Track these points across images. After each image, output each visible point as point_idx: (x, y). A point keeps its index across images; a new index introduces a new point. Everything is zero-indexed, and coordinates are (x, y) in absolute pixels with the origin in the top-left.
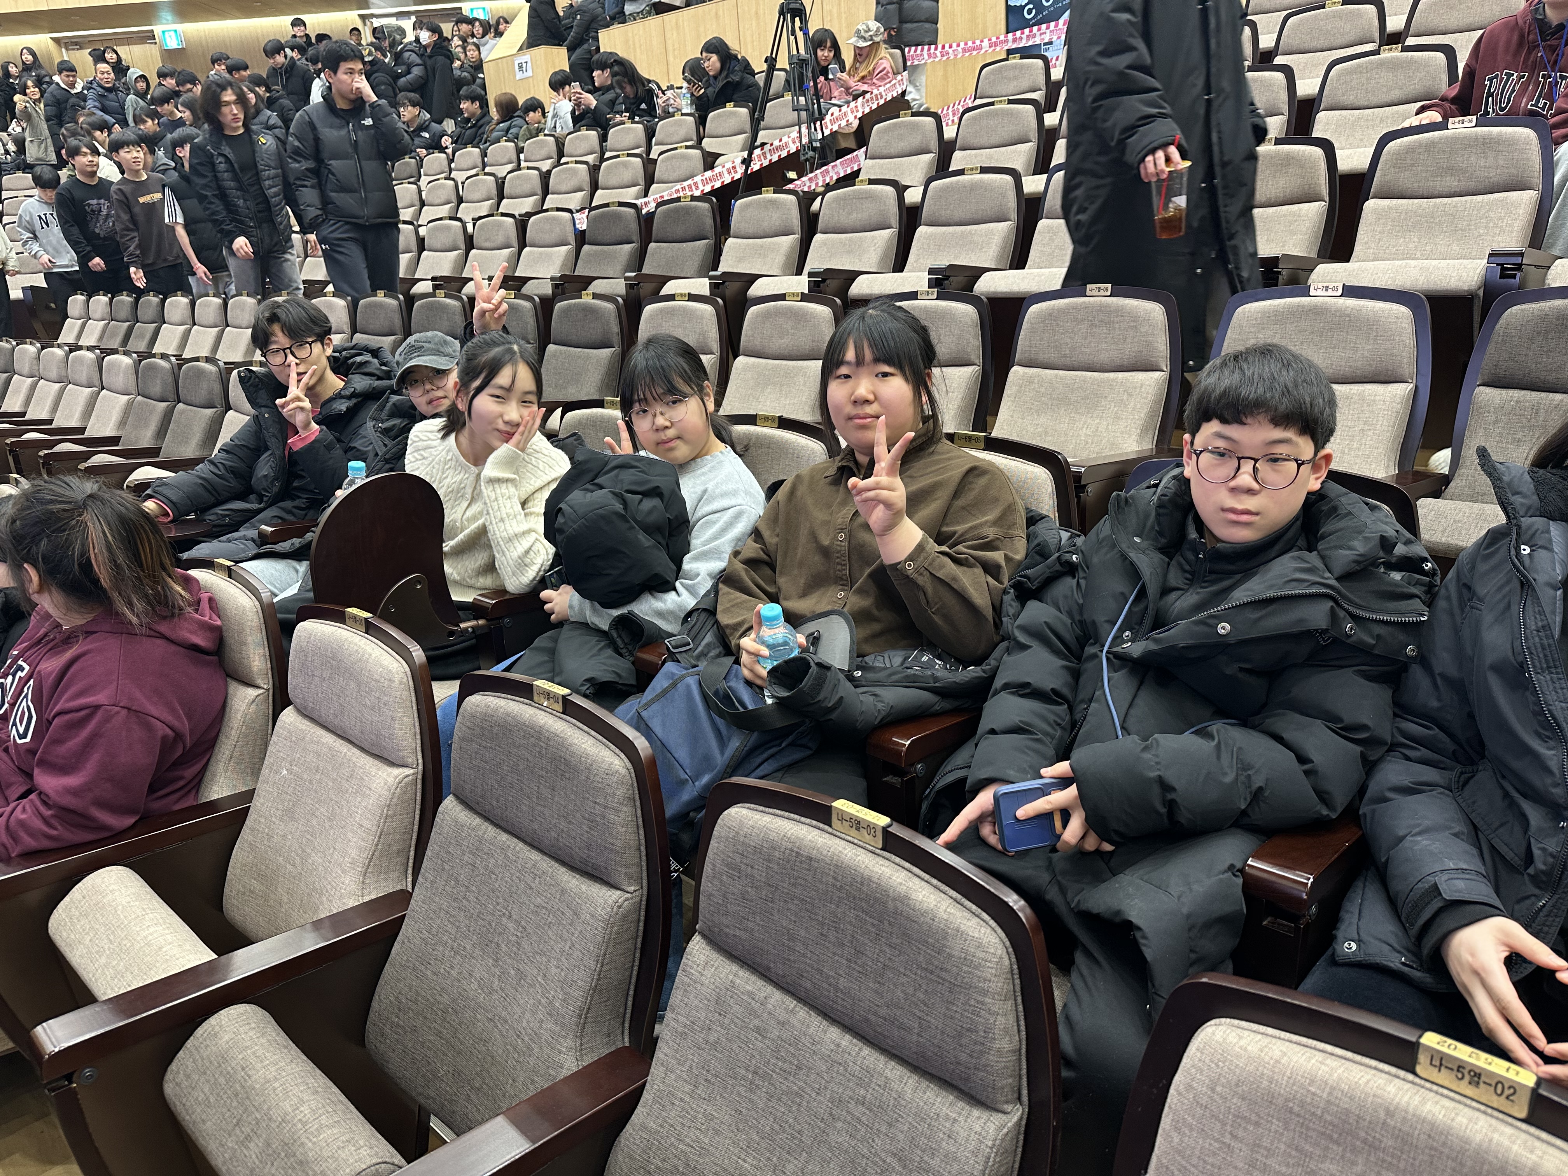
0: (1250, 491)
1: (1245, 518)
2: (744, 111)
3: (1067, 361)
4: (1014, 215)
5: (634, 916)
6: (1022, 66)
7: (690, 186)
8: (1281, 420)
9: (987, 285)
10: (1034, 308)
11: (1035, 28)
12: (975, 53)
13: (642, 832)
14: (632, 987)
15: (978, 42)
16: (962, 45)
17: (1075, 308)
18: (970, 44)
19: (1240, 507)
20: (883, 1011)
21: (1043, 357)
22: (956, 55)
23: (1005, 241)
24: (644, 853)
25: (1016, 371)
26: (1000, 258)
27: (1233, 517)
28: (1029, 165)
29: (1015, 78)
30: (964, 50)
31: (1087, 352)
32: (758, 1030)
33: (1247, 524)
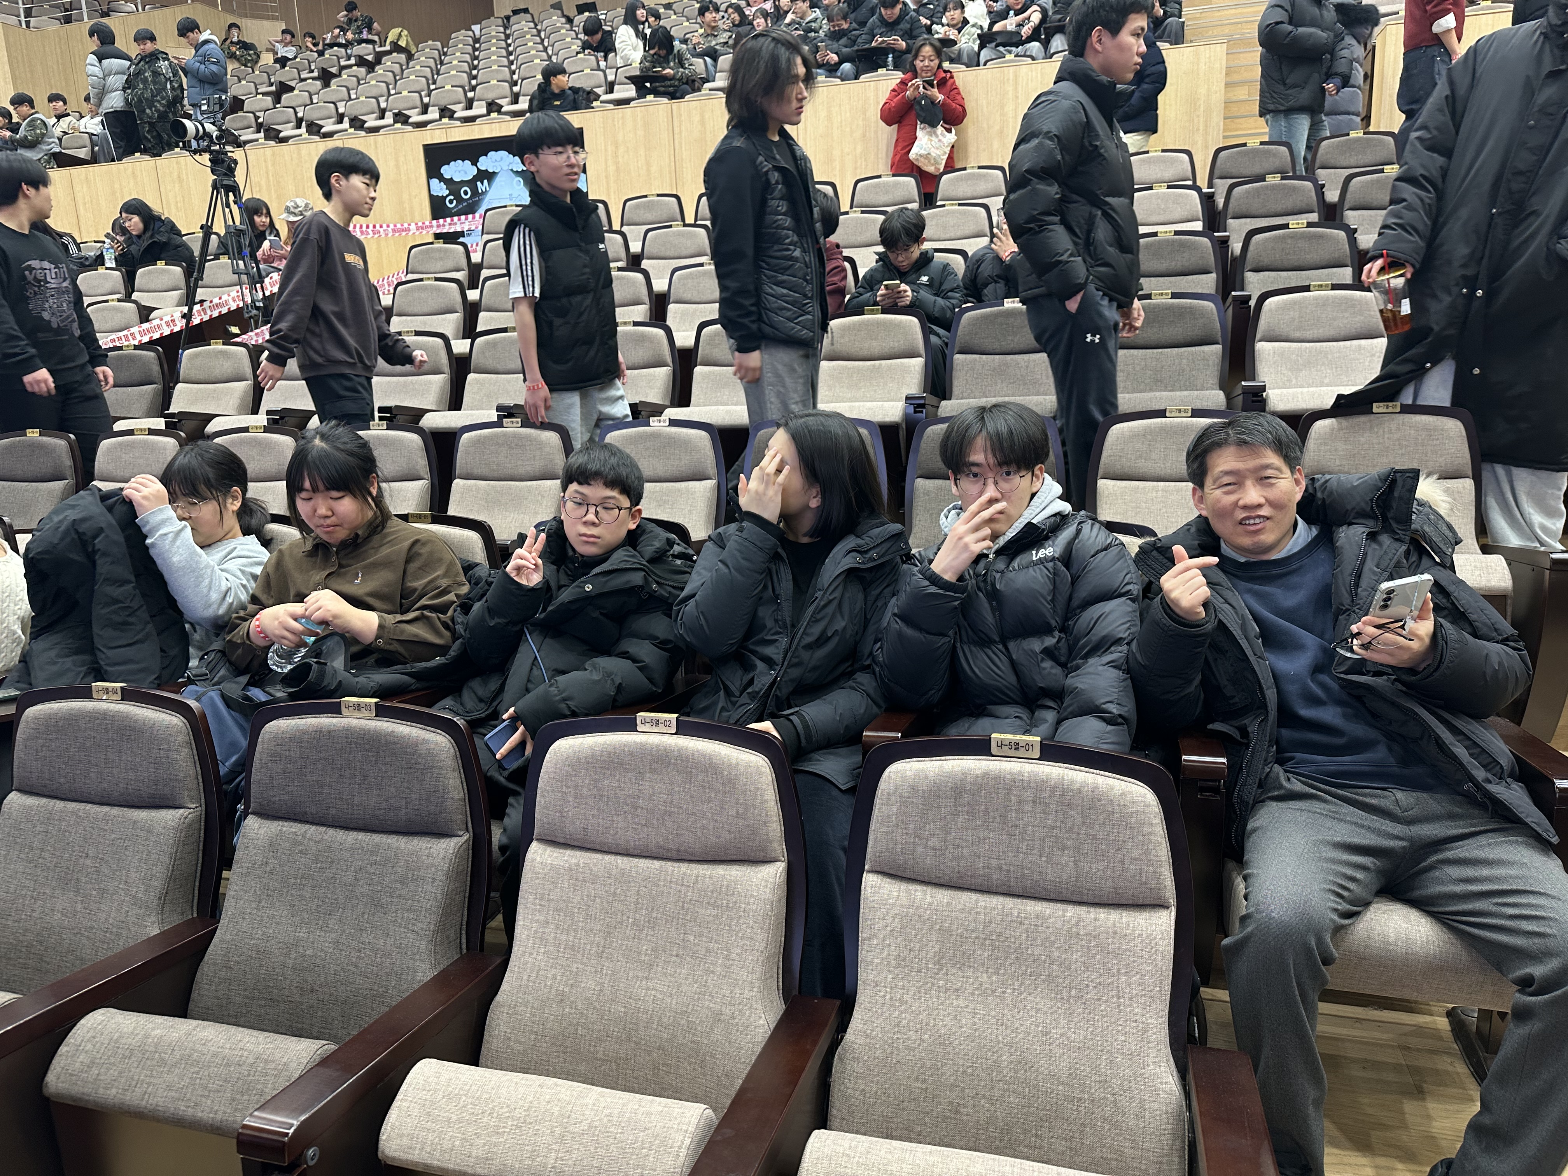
0: (594, 524)
1: (592, 539)
2: (177, 270)
3: (496, 475)
4: (447, 369)
5: (197, 826)
6: (446, 250)
7: (126, 337)
8: (611, 484)
9: (430, 421)
10: (466, 436)
11: (456, 218)
12: (404, 234)
13: (198, 765)
14: (198, 880)
15: (406, 225)
16: (392, 226)
17: (496, 436)
18: (399, 226)
19: (589, 533)
20: (384, 805)
21: (477, 471)
22: (387, 235)
23: (442, 389)
24: (201, 780)
25: (457, 484)
26: (439, 402)
27: (585, 538)
28: (458, 331)
29: (441, 259)
30: (394, 231)
31: (509, 468)
32: (301, 852)
33: (594, 543)
